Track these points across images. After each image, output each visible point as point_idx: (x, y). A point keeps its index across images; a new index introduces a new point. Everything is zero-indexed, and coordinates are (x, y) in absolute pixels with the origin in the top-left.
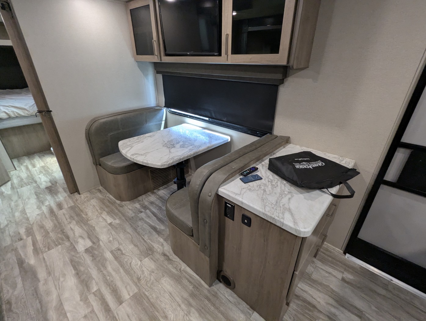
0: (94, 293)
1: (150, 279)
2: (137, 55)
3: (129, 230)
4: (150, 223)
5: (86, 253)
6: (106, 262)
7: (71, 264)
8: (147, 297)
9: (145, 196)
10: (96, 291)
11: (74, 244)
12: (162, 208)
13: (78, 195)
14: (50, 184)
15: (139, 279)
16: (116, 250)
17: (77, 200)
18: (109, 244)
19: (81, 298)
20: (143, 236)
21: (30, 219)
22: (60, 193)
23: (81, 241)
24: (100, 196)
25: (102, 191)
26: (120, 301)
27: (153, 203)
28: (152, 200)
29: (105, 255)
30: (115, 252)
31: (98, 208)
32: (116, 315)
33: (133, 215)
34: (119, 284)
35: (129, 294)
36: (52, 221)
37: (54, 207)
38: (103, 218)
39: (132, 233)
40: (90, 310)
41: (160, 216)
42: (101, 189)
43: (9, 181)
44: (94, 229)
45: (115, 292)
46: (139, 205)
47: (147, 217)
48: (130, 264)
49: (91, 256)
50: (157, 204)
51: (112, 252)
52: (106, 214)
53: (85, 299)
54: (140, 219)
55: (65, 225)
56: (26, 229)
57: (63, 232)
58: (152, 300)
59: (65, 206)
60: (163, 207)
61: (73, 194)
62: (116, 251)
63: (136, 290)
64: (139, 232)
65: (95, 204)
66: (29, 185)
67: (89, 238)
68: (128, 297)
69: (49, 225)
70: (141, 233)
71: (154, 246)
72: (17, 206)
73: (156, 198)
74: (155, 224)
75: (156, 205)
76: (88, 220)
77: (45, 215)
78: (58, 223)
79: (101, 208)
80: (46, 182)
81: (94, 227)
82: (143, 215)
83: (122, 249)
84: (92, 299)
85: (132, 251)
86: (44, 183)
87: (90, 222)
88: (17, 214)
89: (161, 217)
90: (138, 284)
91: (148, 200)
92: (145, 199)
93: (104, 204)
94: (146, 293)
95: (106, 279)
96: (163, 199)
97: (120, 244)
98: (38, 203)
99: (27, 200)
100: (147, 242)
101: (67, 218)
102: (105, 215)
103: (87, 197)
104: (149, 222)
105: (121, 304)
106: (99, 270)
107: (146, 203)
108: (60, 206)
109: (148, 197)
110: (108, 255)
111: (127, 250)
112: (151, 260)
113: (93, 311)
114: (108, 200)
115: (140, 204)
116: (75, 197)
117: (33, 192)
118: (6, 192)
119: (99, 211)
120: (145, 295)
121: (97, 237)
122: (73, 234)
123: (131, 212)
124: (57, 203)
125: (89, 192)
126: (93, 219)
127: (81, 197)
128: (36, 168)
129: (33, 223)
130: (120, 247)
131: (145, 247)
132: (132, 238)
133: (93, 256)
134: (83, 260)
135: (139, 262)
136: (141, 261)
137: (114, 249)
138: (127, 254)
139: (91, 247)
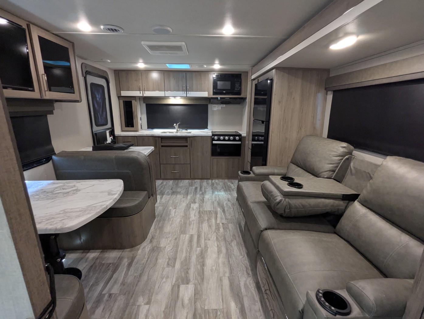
0: (201, 247)
1: (171, 235)
8: (180, 230)
10: (199, 247)
15: (176, 239)
16: (170, 266)
19: (208, 249)
26: (192, 236)
29: (179, 267)
32: (197, 233)
34: (186, 243)
35: (186, 236)
40: (206, 241)
45: (191, 241)
49: (188, 274)
51: (174, 266)
53: (206, 247)
58: (180, 228)
62: (171, 265)
63: (182, 235)
68: (187, 235)
84: (203, 245)
85: (162, 258)
90: (178, 237)
94: (179, 231)
95: (190, 250)
97: (164, 269)
100: (148, 257)
105: (192, 235)
106: (190, 259)
110: (178, 265)
111: (164, 260)
113: (205, 240)
120: (180, 231)
130: (166, 266)
131: (154, 254)
132: (151, 268)
133: (187, 273)
134: (195, 274)
135: (167, 247)
136: (165, 247)
137: (170, 268)
138: (168, 257)
139: (183, 284)
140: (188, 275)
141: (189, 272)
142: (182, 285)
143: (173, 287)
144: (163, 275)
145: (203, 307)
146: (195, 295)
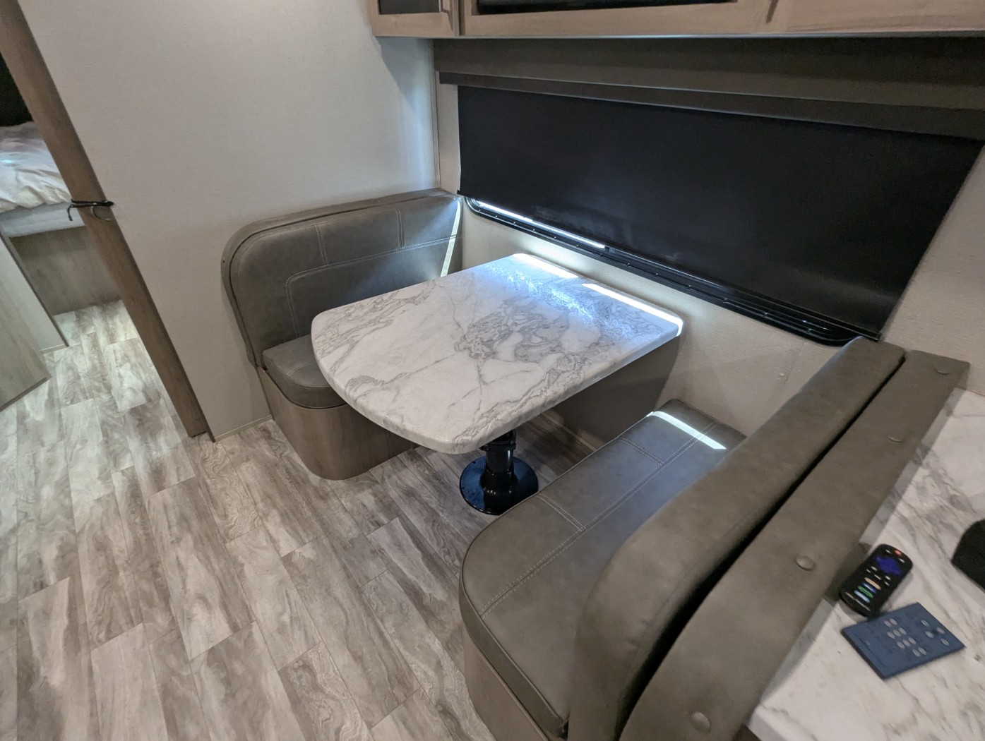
2: (381, 12)
3: (341, 590)
4: (403, 573)
5: (209, 664)
6: (263, 714)
7: (164, 701)
9: (390, 467)
11: (180, 625)
12: (439, 515)
13: (210, 443)
14: (141, 399)
16: (296, 665)
17: (204, 460)
18: (278, 637)
20: (379, 622)
21: (76, 515)
22: (163, 431)
23: (198, 611)
24: (267, 453)
25: (273, 434)
27: (414, 495)
28: (410, 483)
29: (263, 682)
30: (294, 676)
31: (257, 497)
33: (355, 532)
36: (132, 525)
37: (142, 478)
38: (268, 531)
39: (346, 603)
41: (435, 548)
42: (271, 429)
43: (44, 380)
44: (241, 575)
46: (372, 499)
47: (396, 548)
48: (338, 731)
50: (426, 499)
51: (283, 673)
52: (278, 520)
54: (373, 552)
55: (163, 548)
56: (61, 548)
57: (156, 575)
59: (173, 479)
60: (442, 511)
61: (197, 438)
62: (296, 670)
64: (369, 600)
65: (251, 480)
66: (92, 396)
67: (224, 606)
69: (121, 540)
70: (375, 608)
71: (413, 666)
72: (51, 463)
73: (422, 476)
74: (417, 577)
75: (421, 502)
76: (227, 535)
77: (117, 504)
78: (144, 537)
79: (267, 497)
80: (134, 391)
81: (242, 565)
82: (381, 537)
83: (316, 665)
85: (344, 677)
86: (128, 394)
87: (232, 543)
88: (47, 492)
89: (436, 553)
91: (399, 482)
92: (389, 477)
93: (275, 480)
96: (443, 483)
97: (311, 644)
98: (105, 461)
99: (78, 447)
100: (392, 645)
101: (171, 524)
102: (274, 525)
103: (233, 453)
104: (400, 565)
107: (394, 494)
108: (158, 476)
109: (399, 471)
110: (273, 685)
111: (332, 672)
112: (402, 726)
114: (287, 469)
115: (375, 495)
116: (201, 449)
117: (97, 420)
118: (32, 415)
119: (260, 505)
121: (245, 606)
122: (181, 586)
123: (347, 520)
124: (151, 464)
125: (237, 435)
126: (240, 535)
127: (216, 450)
128: (116, 346)
129: (82, 531)
130: (310, 656)
131: (384, 668)
132: (347, 622)
133: (227, 682)
134: (200, 693)
135: (365, 732)
136: (370, 726)
137: (291, 660)
138: (328, 690)
139: (226, 643)
140: (223, 675)
141: (223, 688)
142: (226, 637)
143: (249, 617)
144: (296, 628)
145: (147, 625)
146: (180, 636)
